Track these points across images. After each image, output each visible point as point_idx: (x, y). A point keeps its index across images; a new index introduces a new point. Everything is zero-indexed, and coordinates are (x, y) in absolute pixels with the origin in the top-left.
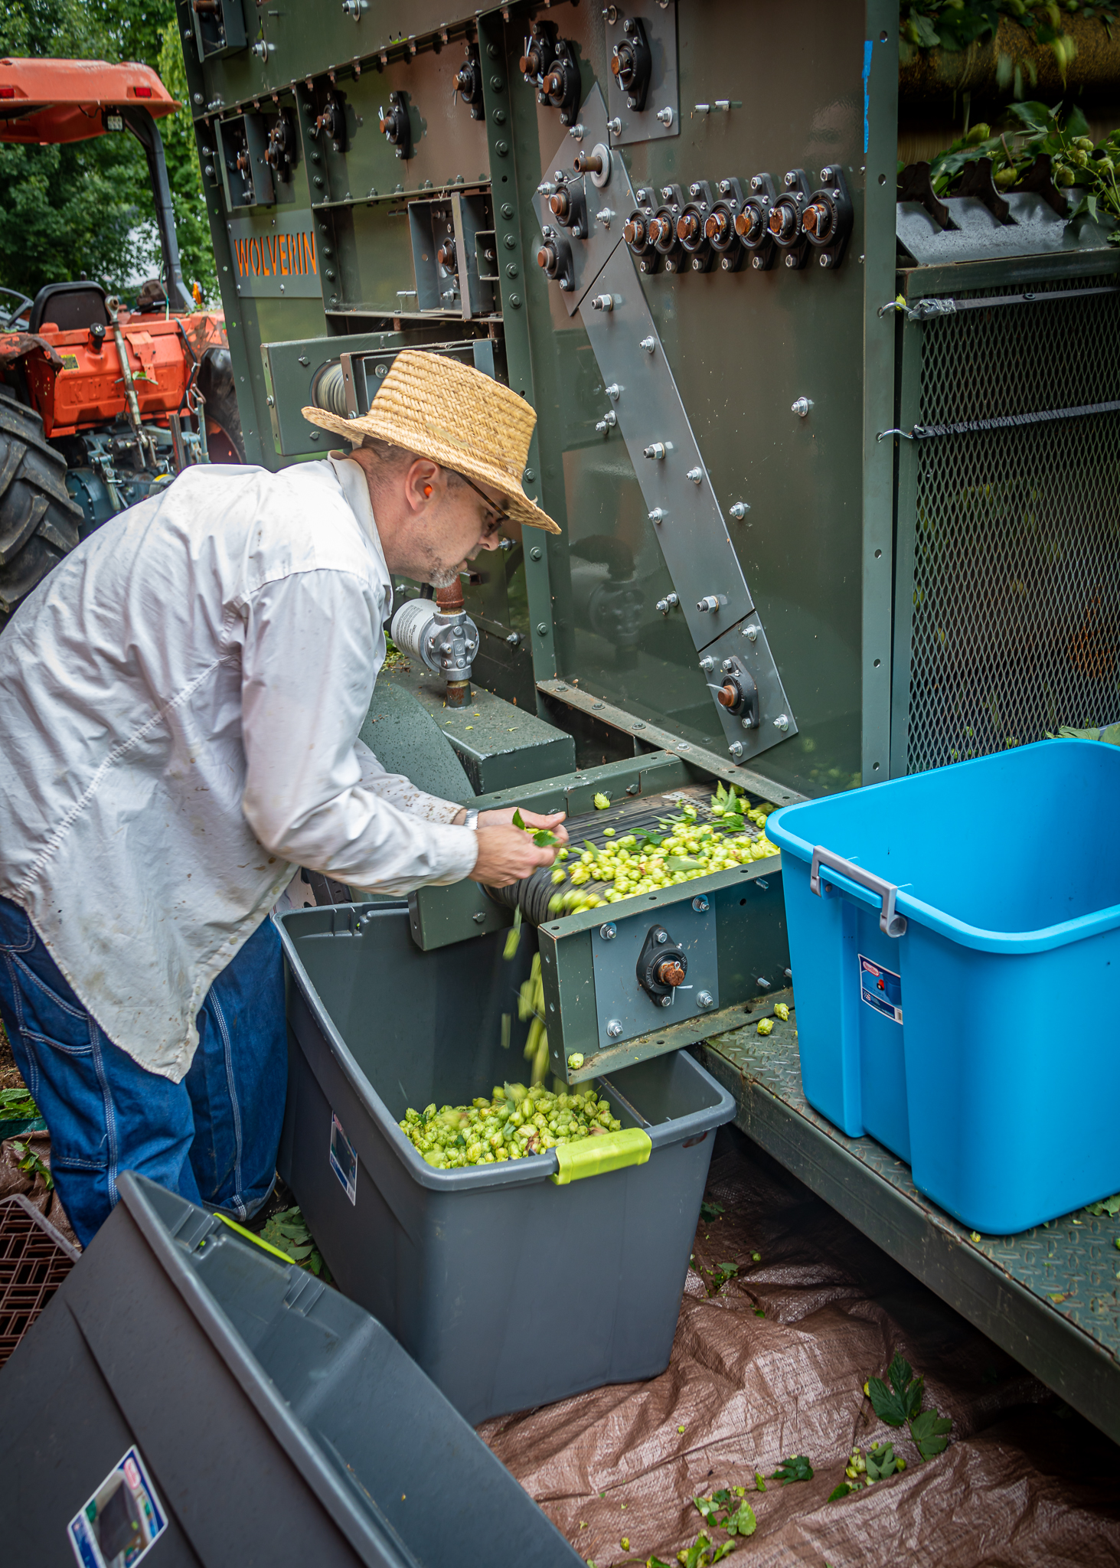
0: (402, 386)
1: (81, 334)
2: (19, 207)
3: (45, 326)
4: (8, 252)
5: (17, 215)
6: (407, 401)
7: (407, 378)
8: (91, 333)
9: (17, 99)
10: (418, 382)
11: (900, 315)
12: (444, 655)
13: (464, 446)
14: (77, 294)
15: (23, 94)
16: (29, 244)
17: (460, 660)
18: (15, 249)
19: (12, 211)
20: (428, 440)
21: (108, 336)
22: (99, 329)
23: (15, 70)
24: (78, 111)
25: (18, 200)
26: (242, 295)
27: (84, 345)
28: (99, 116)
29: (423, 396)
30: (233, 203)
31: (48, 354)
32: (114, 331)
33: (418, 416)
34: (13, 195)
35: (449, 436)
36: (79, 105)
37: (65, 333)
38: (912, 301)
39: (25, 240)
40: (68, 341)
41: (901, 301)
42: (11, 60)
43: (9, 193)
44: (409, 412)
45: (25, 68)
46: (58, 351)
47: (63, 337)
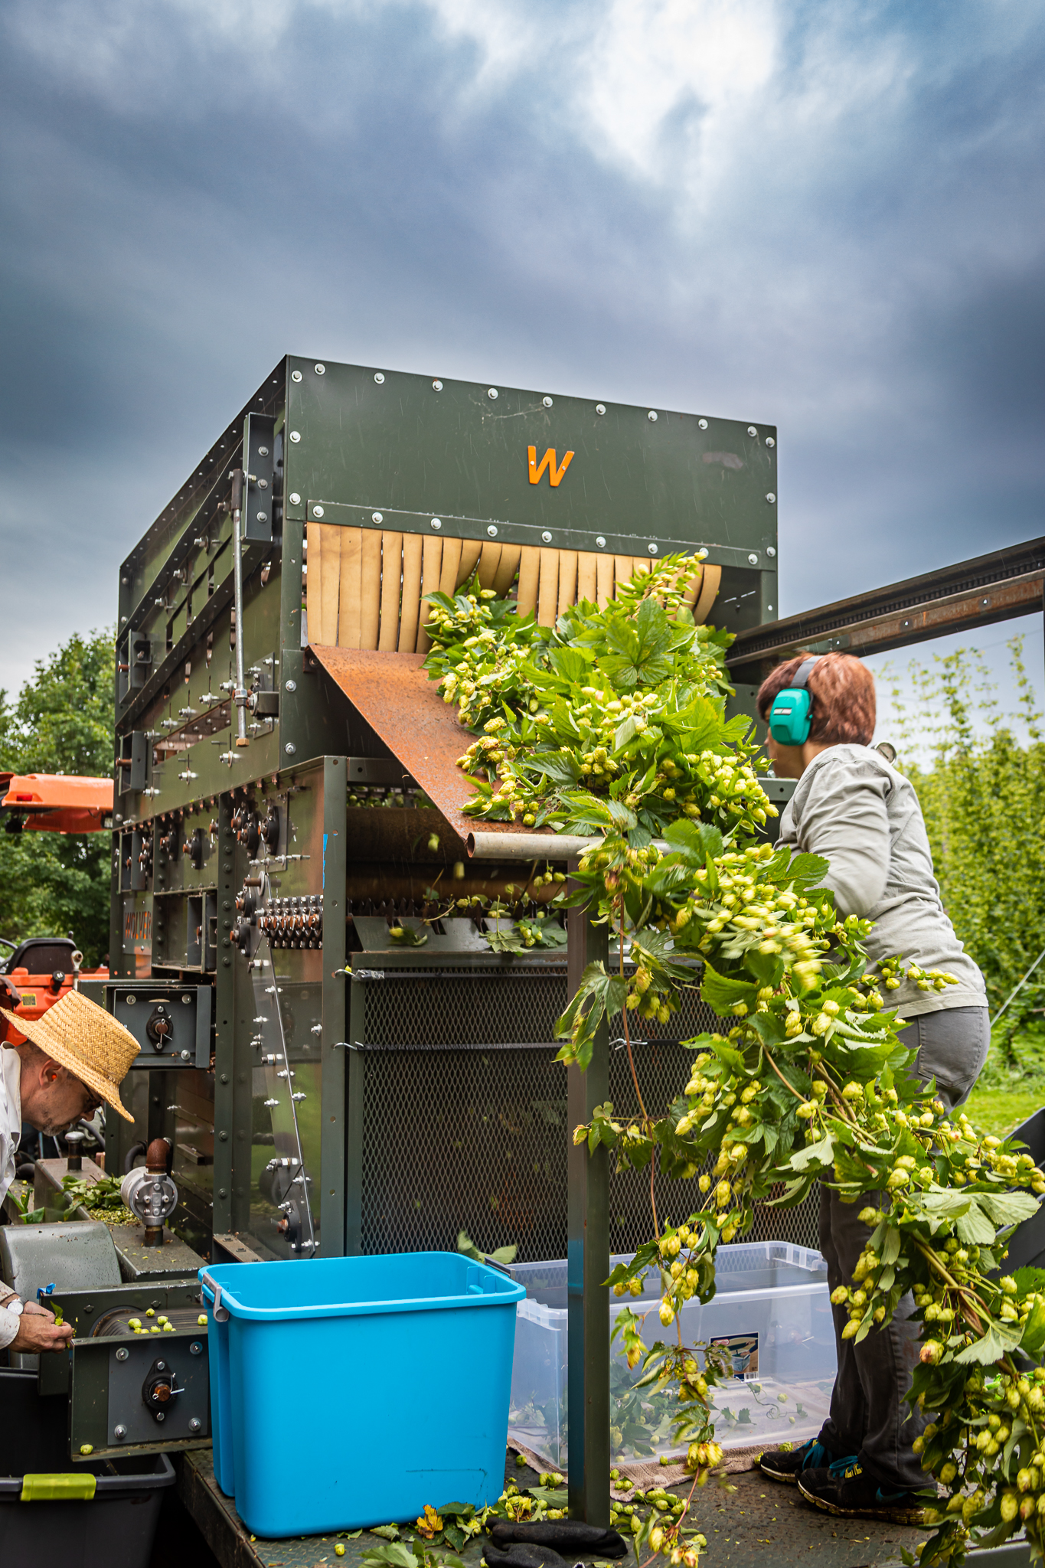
0: (61, 1012)
1: (45, 979)
2: (104, 877)
3: (17, 970)
4: (85, 915)
5: (100, 883)
6: (59, 1022)
7: (65, 1008)
8: (53, 979)
9: (34, 803)
10: (70, 1013)
11: (348, 977)
12: (147, 1205)
13: (84, 1057)
14: (53, 948)
15: (39, 799)
16: (106, 909)
17: (156, 1209)
18: (92, 912)
19: (97, 879)
20: (62, 1049)
21: (67, 982)
22: (60, 975)
23: (38, 782)
24: (87, 814)
25: (104, 871)
26: (126, 952)
27: (45, 987)
28: (99, 817)
29: (70, 1022)
30: (122, 887)
31: (9, 991)
32: (73, 978)
33: (63, 1033)
34: (101, 866)
35: (76, 1050)
36: (89, 810)
37: (31, 976)
38: (354, 970)
39: (103, 905)
40: (32, 983)
41: (348, 970)
42: (36, 775)
43: (98, 864)
44: (58, 1029)
45: (46, 782)
46: (18, 990)
47: (28, 979)
